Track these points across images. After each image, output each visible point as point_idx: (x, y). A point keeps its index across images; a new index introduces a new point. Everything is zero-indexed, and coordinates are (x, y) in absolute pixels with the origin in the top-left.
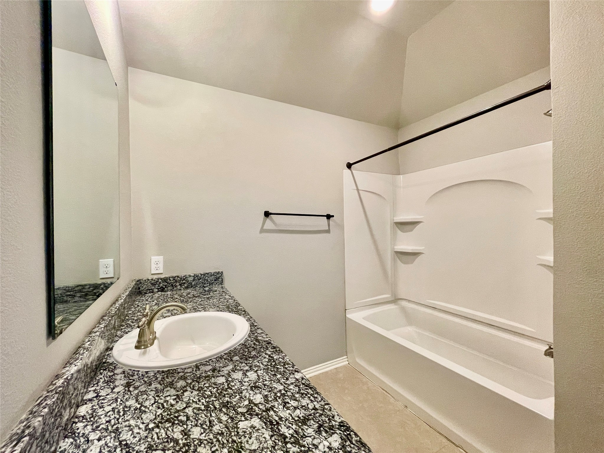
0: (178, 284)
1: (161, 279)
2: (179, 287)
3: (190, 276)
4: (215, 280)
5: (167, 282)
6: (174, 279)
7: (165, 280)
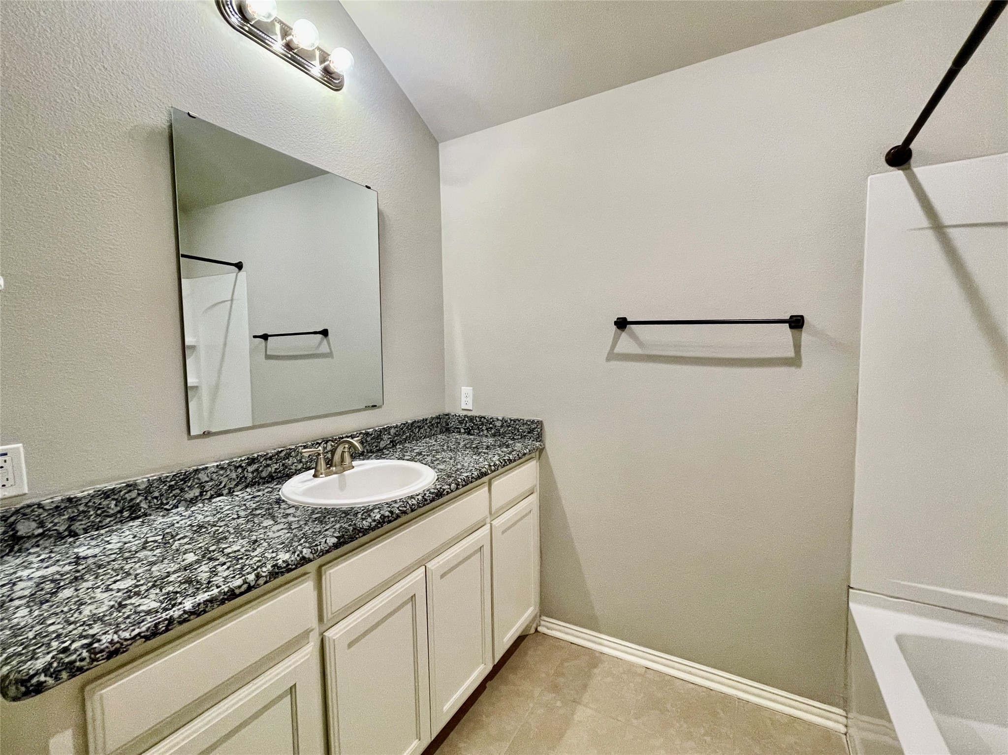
0: (484, 428)
1: (468, 417)
2: (485, 432)
3: (498, 420)
4: (529, 433)
5: (473, 423)
6: (480, 421)
7: (471, 419)
